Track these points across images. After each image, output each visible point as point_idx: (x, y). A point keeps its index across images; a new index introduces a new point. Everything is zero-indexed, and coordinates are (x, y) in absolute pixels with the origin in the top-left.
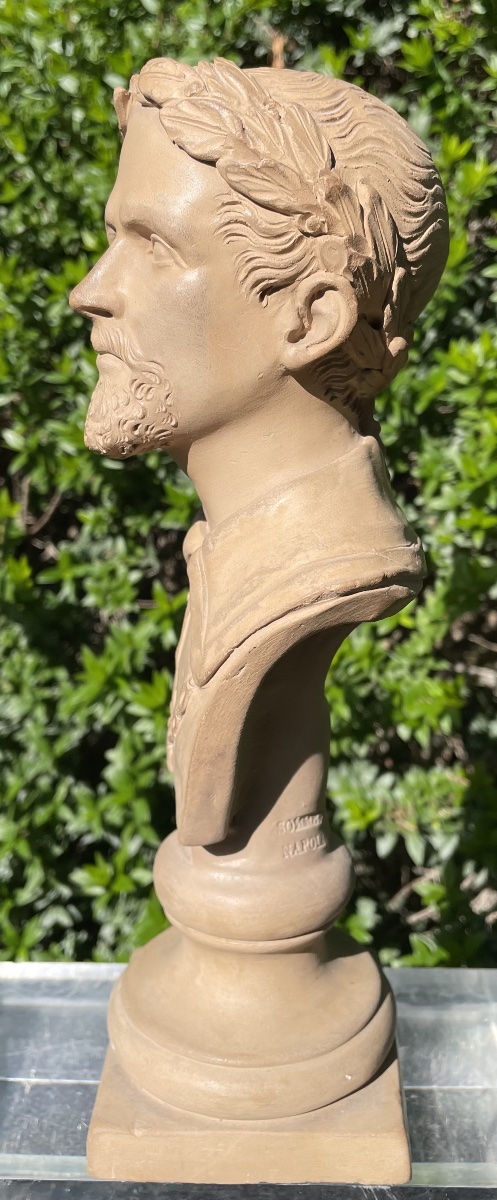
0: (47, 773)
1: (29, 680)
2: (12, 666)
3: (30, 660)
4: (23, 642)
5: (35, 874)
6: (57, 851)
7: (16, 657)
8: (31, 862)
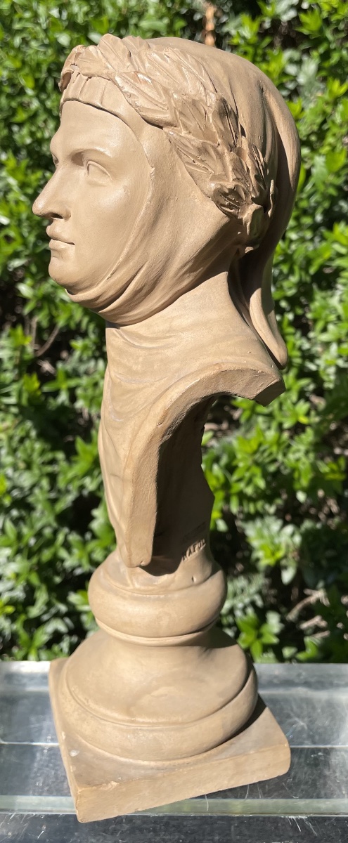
0: (49, 525)
1: (37, 460)
2: (25, 450)
3: (38, 446)
4: (33, 433)
5: (42, 597)
6: (58, 580)
7: (27, 443)
8: (39, 588)
